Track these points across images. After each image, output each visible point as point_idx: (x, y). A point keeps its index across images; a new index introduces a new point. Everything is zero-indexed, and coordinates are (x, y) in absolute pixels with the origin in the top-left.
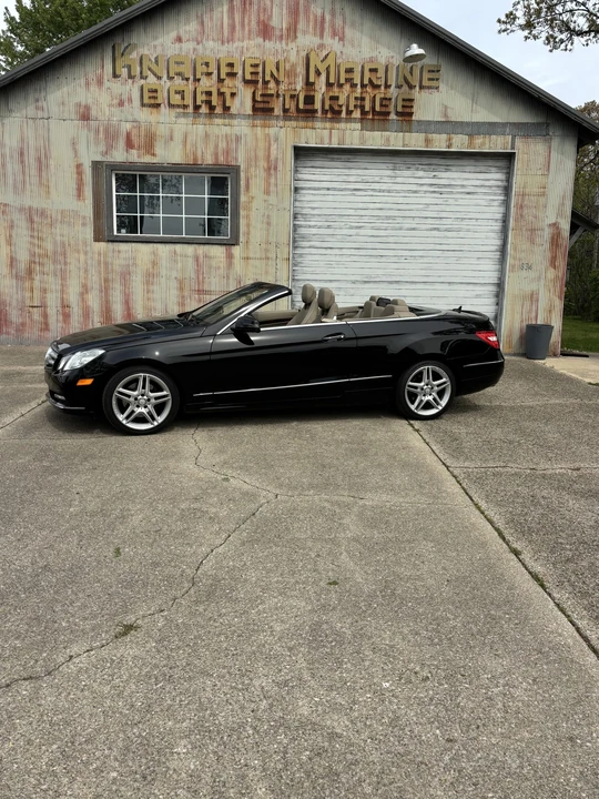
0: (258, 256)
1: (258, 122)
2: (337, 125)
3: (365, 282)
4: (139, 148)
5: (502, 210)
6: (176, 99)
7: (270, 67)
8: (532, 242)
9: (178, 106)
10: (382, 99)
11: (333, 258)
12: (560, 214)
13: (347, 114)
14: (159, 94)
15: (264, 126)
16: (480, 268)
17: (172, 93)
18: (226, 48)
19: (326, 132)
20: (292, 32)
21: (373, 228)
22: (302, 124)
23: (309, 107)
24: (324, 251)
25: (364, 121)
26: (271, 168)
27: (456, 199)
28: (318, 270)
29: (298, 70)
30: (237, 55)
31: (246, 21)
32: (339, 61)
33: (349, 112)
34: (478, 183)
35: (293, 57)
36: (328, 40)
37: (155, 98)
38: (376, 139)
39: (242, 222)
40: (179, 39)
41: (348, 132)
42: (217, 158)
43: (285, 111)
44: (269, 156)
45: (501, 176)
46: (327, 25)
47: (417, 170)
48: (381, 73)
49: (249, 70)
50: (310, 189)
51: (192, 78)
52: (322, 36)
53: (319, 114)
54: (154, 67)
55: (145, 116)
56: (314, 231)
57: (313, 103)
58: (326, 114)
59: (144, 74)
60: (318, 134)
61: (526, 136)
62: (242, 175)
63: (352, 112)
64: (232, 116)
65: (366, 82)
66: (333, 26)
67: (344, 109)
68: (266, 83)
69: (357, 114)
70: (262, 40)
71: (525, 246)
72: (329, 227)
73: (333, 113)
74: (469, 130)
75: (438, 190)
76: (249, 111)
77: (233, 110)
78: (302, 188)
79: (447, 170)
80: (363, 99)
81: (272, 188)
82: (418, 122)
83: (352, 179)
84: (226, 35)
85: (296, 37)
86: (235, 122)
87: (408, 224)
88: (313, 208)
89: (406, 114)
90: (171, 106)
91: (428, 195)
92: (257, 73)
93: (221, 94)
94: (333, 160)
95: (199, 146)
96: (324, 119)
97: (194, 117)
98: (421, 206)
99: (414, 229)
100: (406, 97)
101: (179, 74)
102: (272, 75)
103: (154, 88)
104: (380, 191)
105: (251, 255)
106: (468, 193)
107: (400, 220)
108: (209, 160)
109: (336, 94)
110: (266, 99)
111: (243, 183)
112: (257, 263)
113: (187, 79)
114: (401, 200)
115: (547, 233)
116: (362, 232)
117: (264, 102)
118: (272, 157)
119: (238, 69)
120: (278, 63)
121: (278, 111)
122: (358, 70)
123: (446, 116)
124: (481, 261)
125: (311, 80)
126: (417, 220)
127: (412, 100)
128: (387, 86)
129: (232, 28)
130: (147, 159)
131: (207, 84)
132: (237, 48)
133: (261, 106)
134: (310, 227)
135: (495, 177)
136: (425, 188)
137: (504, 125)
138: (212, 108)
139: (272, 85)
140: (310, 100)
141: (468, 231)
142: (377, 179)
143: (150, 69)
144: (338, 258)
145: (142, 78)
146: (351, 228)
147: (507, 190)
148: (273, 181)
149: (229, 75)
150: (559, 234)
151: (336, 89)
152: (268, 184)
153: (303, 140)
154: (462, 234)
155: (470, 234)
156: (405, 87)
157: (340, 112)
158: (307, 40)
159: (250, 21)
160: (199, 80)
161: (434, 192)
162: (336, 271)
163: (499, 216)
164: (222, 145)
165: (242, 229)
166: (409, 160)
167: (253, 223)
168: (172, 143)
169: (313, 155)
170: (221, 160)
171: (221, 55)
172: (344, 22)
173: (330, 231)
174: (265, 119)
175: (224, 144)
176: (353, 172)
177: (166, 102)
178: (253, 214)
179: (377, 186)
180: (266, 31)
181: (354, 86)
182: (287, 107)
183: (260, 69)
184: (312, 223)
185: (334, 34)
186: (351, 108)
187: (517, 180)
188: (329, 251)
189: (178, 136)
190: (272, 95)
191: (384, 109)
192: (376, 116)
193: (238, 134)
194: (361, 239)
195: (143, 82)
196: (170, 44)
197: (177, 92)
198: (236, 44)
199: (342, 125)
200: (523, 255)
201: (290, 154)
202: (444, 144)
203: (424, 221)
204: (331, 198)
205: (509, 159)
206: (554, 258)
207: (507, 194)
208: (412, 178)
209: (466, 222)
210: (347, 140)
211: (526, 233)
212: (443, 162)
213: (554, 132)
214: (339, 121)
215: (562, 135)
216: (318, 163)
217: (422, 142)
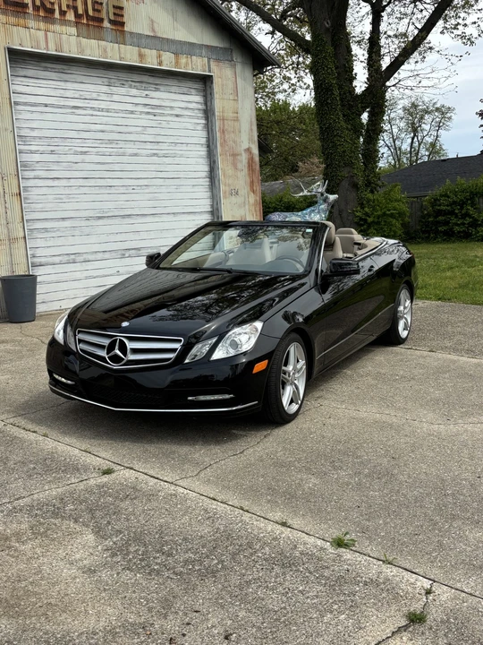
2: (52, 27)
3: (100, 218)
5: (204, 134)
8: (236, 168)
10: (93, 3)
11: (61, 191)
12: (250, 140)
13: (60, 14)
16: (194, 196)
19: (41, 34)
21: (97, 154)
22: (12, 20)
24: (50, 183)
25: (80, 26)
27: (168, 122)
28: (47, 207)
33: (63, 13)
34: (183, 105)
38: (93, 49)
41: (64, 37)
45: (199, 99)
47: (130, 86)
50: (25, 104)
53: (30, 10)
56: (37, 157)
58: (38, 10)
60: (32, 36)
61: (218, 60)
63: (65, 13)
67: (56, 7)
69: (71, 16)
71: (230, 171)
72: (52, 152)
73: (46, 12)
74: (173, 48)
75: (154, 111)
78: (20, 104)
79: (157, 90)
82: (131, 33)
83: (68, 94)
87: (130, 148)
88: (32, 129)
89: (118, 23)
91: (143, 116)
94: (46, 69)
96: (37, 17)
98: (139, 129)
99: (136, 155)
100: (116, 4)
104: (98, 110)
106: (177, 116)
107: (121, 145)
114: (120, 121)
115: (244, 158)
116: (87, 158)
123: (153, 31)
124: (196, 189)
126: (138, 145)
127: (122, 8)
134: (32, 152)
135: (195, 99)
136: (140, 109)
137: (201, 46)
141: (181, 156)
142: (94, 96)
144: (67, 191)
146: (76, 153)
147: (208, 113)
150: (252, 159)
153: (17, 41)
154: (177, 160)
155: (182, 160)
157: (52, 11)
161: (148, 113)
162: (67, 206)
163: (203, 141)
166: (123, 75)
173: (54, 158)
176: (69, 85)
179: (95, 104)
184: (33, 148)
186: (64, 8)
187: (218, 104)
188: (56, 183)
191: (97, 15)
192: (90, 21)
194: (88, 167)
199: (57, 28)
200: (231, 182)
201: (4, 58)
202: (155, 61)
203: (143, 146)
204: (50, 117)
205: (204, 82)
206: (252, 183)
207: (207, 118)
208: (127, 96)
209: (179, 147)
210: (66, 48)
211: (230, 159)
212: (151, 80)
213: (237, 57)
214: (53, 21)
215: (243, 63)
216: (30, 73)
217: (136, 57)
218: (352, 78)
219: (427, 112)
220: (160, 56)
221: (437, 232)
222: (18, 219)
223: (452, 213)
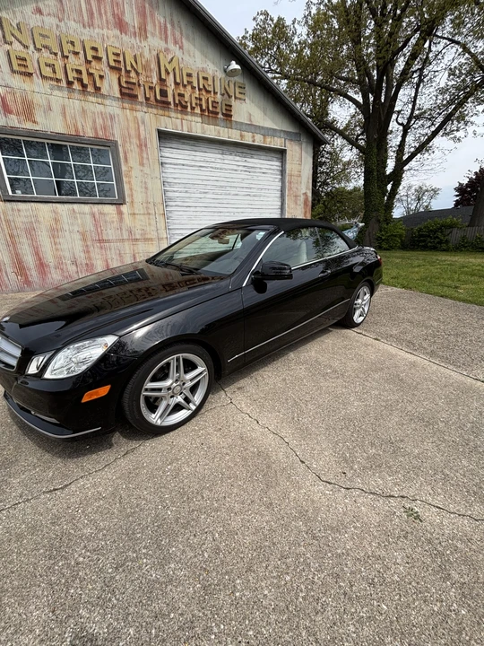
0: (142, 212)
1: (126, 105)
2: (185, 117)
4: (18, 114)
5: (280, 184)
6: (47, 71)
7: (129, 59)
8: (296, 204)
9: (51, 79)
10: (213, 102)
11: (191, 213)
12: (307, 188)
13: (191, 109)
14: (28, 63)
15: (131, 110)
17: (42, 66)
18: (86, 31)
19: (179, 121)
20: (142, 32)
21: (213, 193)
22: (161, 112)
23: (164, 99)
24: (186, 209)
25: (203, 117)
26: (142, 146)
27: (258, 177)
28: (183, 222)
29: (152, 66)
30: (100, 41)
31: (103, 12)
32: (181, 65)
33: (193, 108)
34: (268, 167)
35: (147, 54)
36: (171, 46)
37: (26, 66)
38: (211, 131)
39: (126, 187)
40: (39, 11)
41: (193, 123)
42: (96, 132)
43: (147, 99)
44: (139, 135)
45: (278, 164)
46: (169, 32)
47: (236, 155)
48: (210, 82)
49: (112, 57)
50: (171, 164)
51: (59, 53)
52: (166, 42)
53: (172, 106)
54: (17, 33)
55: (17, 82)
56: (177, 194)
57: (167, 96)
58: (177, 107)
59: (8, 39)
60: (173, 123)
61: (291, 140)
62: (120, 149)
63: (194, 108)
64: (103, 96)
65: (201, 87)
66: (174, 35)
67: (189, 104)
68: (128, 72)
69: (198, 111)
70: (119, 32)
71: (293, 206)
72: (186, 192)
73: (182, 107)
74: (262, 132)
75: (249, 170)
76: (118, 95)
77: (104, 91)
78: (166, 163)
79: (252, 157)
80: (201, 100)
81: (145, 161)
82: (236, 122)
83: (198, 159)
84: (86, 18)
85: (147, 37)
86: (107, 102)
87: (234, 191)
88: (175, 178)
89: (228, 116)
90: (44, 77)
91: (242, 173)
92: (119, 62)
93: (90, 74)
94: (184, 144)
95: (78, 119)
96: (176, 111)
97: (69, 92)
98: (240, 180)
99: (236, 195)
100: (228, 103)
101: (46, 47)
102: (132, 66)
103: (23, 55)
104: (216, 168)
105: (137, 212)
106: (263, 173)
107: (228, 189)
108: (90, 133)
109: (182, 92)
110: (130, 86)
111: (122, 155)
112: (142, 217)
113: (56, 54)
114: (228, 175)
115: (302, 198)
116: (208, 196)
117: (129, 88)
118: (142, 137)
119: (102, 54)
120: (135, 56)
121: (141, 98)
122: (195, 75)
123: (250, 120)
125: (163, 77)
126: (238, 189)
127: (231, 106)
128: (215, 93)
129: (91, 15)
130: (29, 126)
131: (74, 62)
132: (98, 34)
133: (127, 91)
134: (174, 191)
135: (276, 164)
136: (241, 168)
137: (281, 131)
138: (84, 86)
139: (133, 74)
140: (164, 93)
141: (265, 196)
142: (213, 160)
143: (13, 35)
144: (195, 214)
145: (6, 42)
146: (200, 193)
147: (283, 172)
148: (145, 156)
149: (94, 57)
150: (307, 199)
151: (181, 88)
152: (142, 157)
153: (163, 125)
154: (262, 198)
155: (265, 199)
156: (226, 96)
157: (186, 107)
158: (155, 42)
159: (106, 12)
160: (67, 57)
161: (246, 171)
162: (193, 222)
163: (279, 188)
164: (99, 121)
165: (127, 192)
166: (232, 149)
167: (134, 187)
168: (52, 114)
169: (170, 139)
170: (101, 134)
171: (85, 38)
172: (181, 34)
173: (187, 195)
174: (132, 104)
175: (101, 121)
176: (198, 153)
177: (38, 72)
178: (133, 181)
179: (214, 165)
180: (121, 25)
181: (193, 88)
182: (148, 96)
183: (121, 59)
184: (175, 189)
185: (176, 43)
186: (194, 105)
187: (288, 167)
188: (188, 209)
189: (56, 107)
190: (134, 84)
191: (214, 110)
192: (210, 114)
193: (112, 113)
194: (208, 201)
195: (7, 47)
196: (30, 13)
197: (47, 65)
198: (97, 30)
199: (189, 117)
200: (292, 211)
201: (155, 136)
202: (251, 140)
203: (242, 190)
204: (185, 171)
205: (281, 153)
206: (306, 212)
207: (282, 175)
208: (233, 161)
209: (263, 191)
210: (194, 129)
211: (293, 198)
212: (249, 151)
213: (303, 139)
214: (186, 114)
215: (307, 142)
216: (174, 146)
217: (238, 137)
218: (385, 166)
219: (427, 191)
220: (253, 137)
221: (418, 246)
222: (163, 227)
223: (429, 236)
